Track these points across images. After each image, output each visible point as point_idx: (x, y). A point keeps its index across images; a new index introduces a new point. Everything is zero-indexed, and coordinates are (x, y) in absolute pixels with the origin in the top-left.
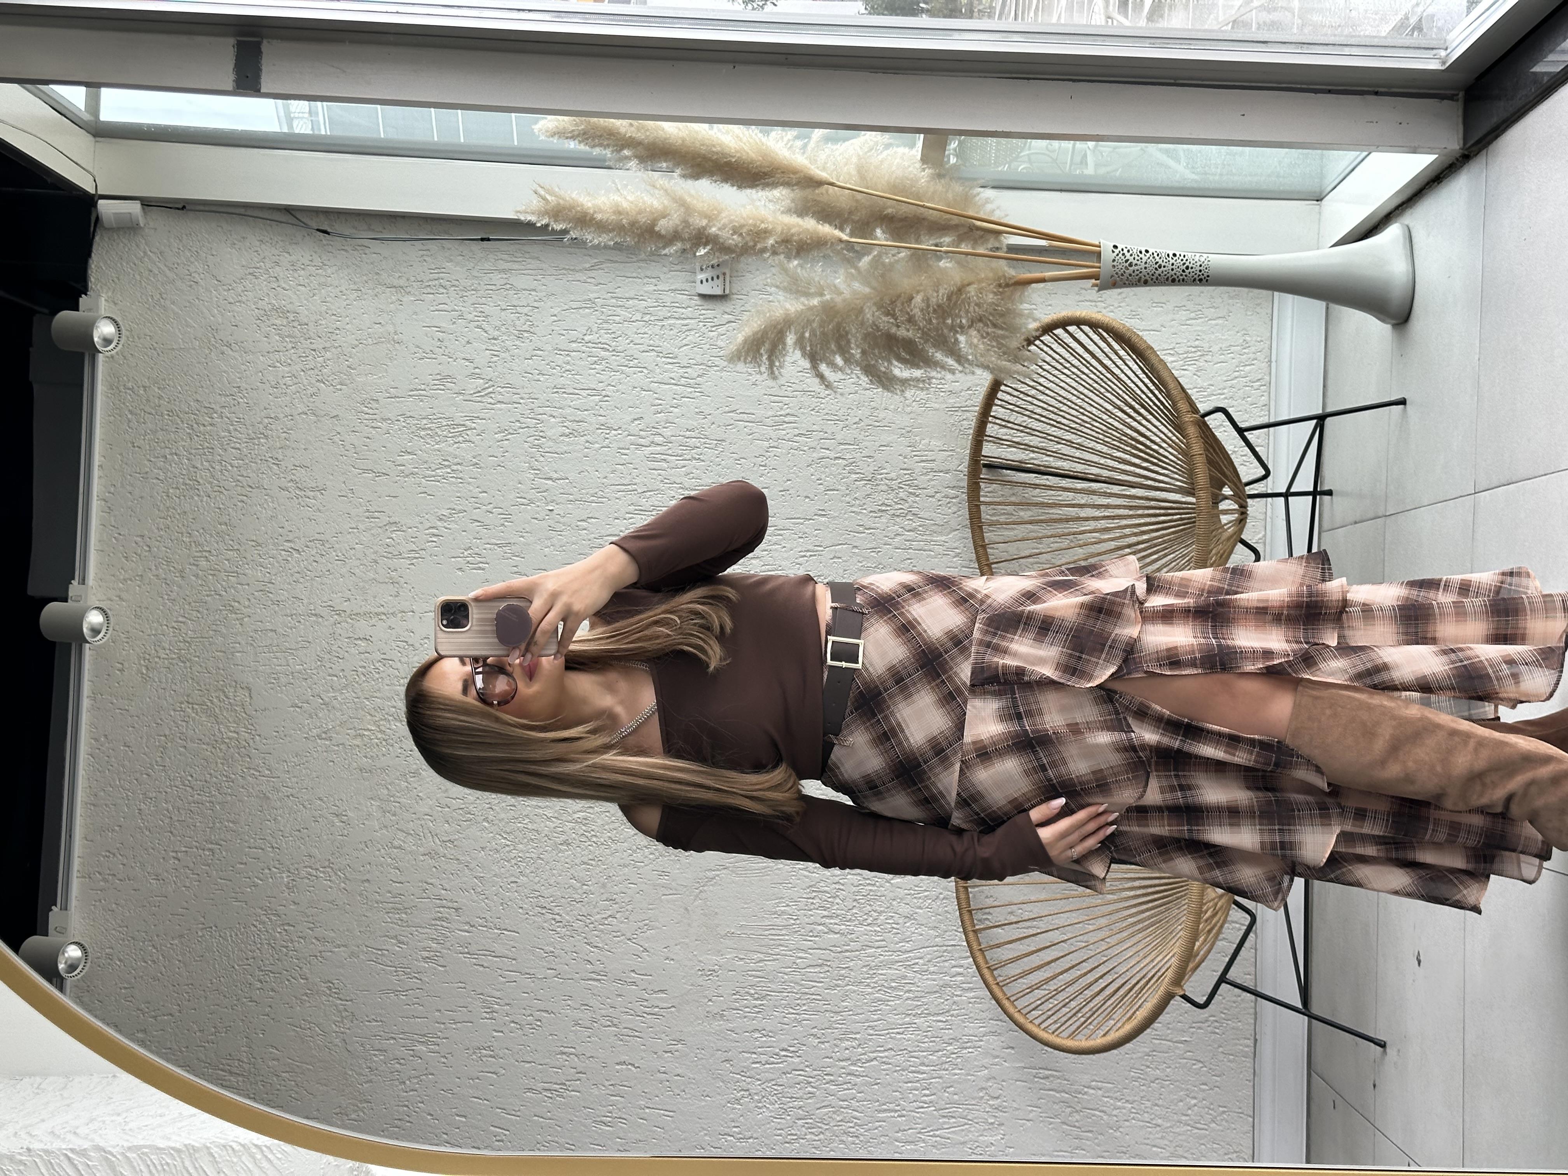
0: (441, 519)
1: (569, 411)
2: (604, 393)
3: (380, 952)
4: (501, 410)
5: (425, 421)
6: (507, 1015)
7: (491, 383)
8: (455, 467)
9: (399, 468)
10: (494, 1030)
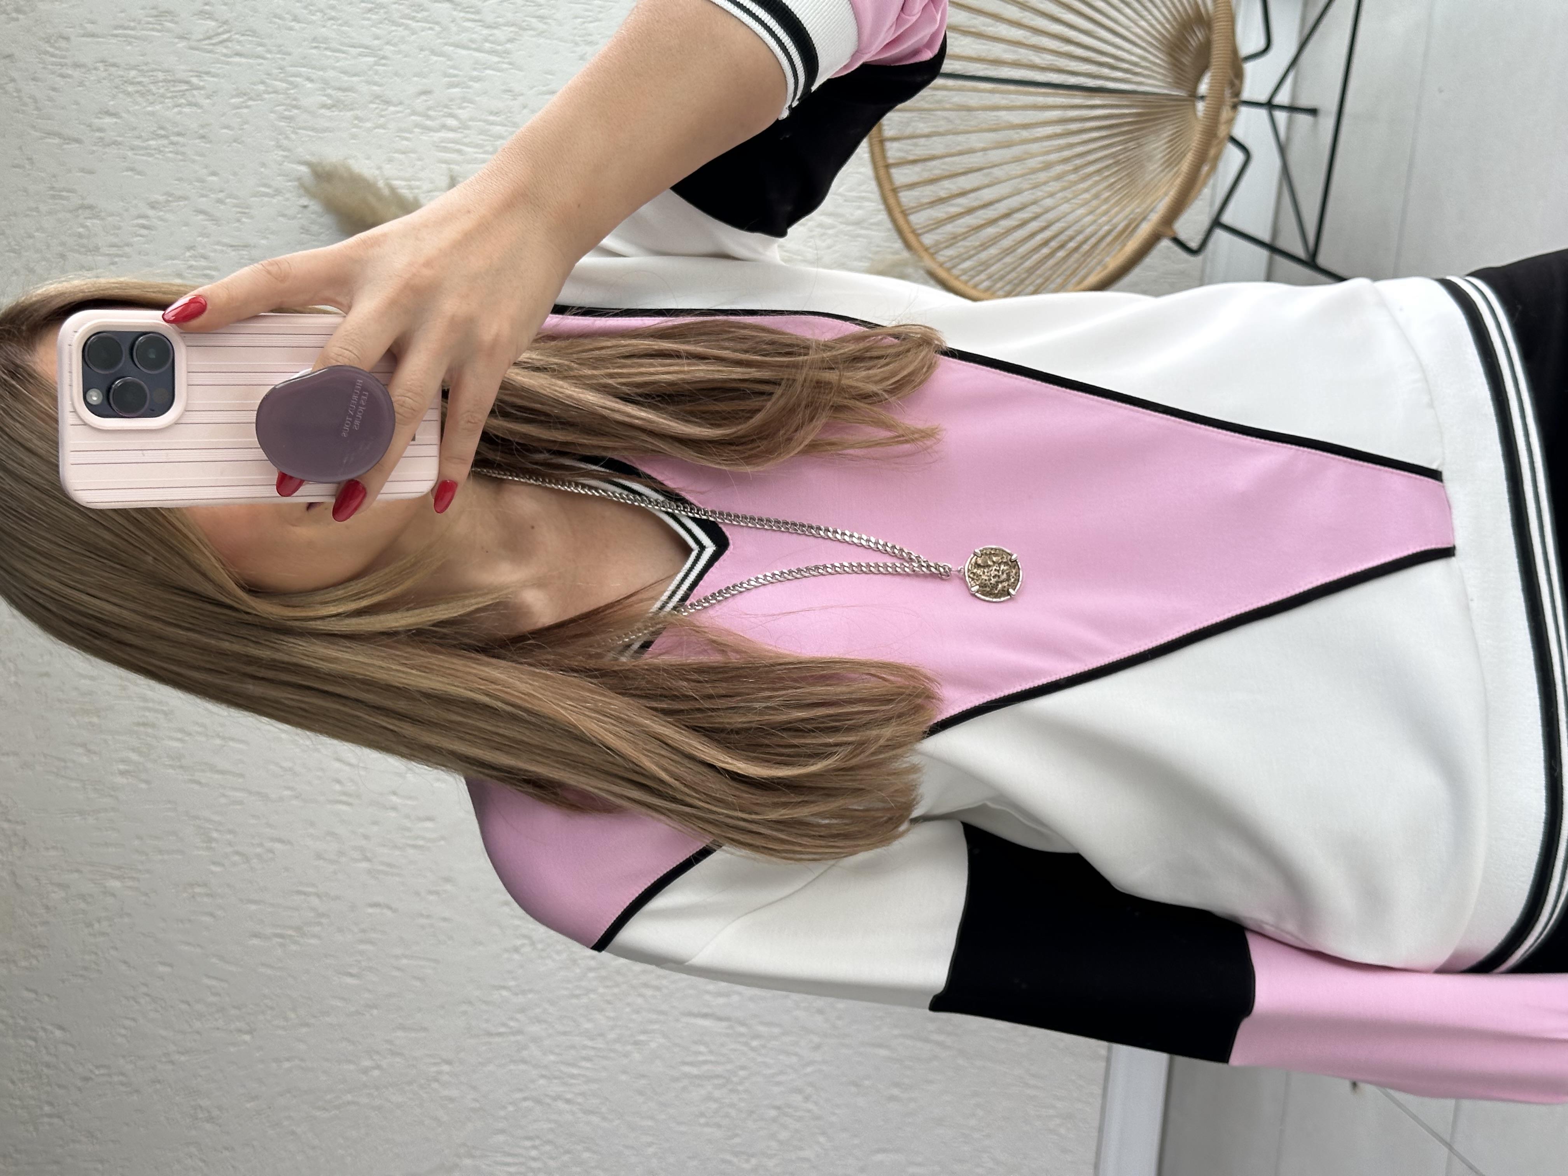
0: (153, 208)
1: (331, 74)
2: (381, 53)
3: (63, 764)
4: (239, 65)
5: (133, 73)
6: (230, 844)
7: (225, 27)
8: (175, 139)
9: (98, 134)
10: (214, 863)
